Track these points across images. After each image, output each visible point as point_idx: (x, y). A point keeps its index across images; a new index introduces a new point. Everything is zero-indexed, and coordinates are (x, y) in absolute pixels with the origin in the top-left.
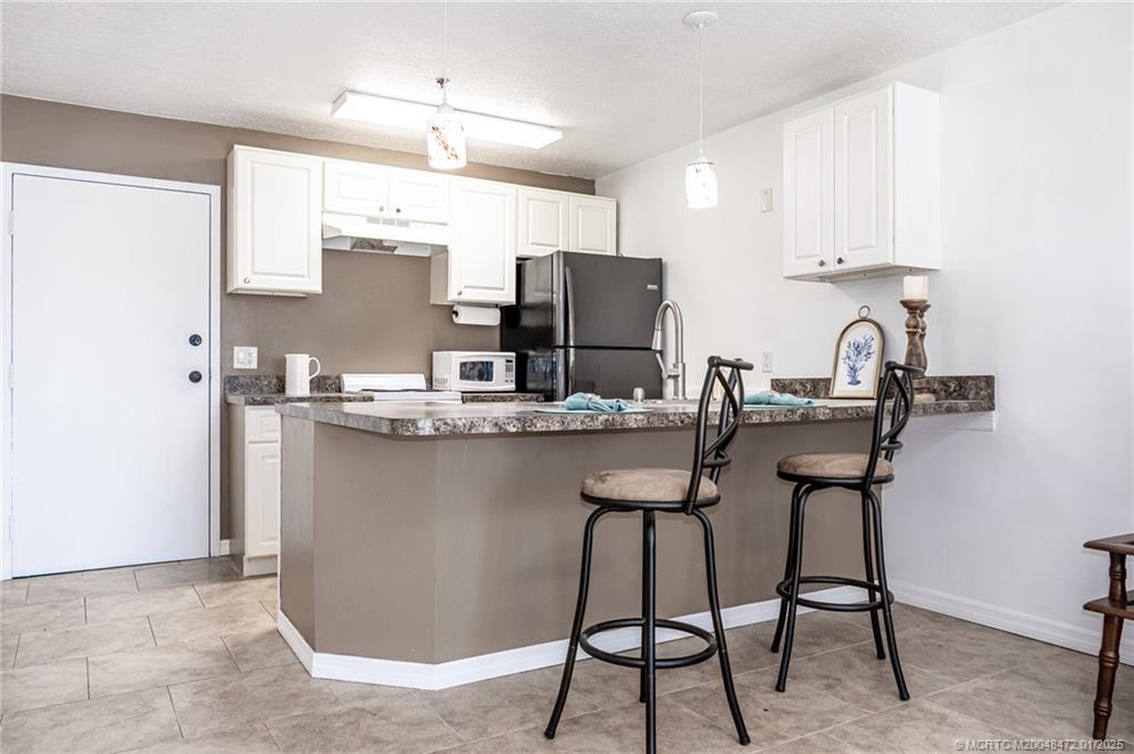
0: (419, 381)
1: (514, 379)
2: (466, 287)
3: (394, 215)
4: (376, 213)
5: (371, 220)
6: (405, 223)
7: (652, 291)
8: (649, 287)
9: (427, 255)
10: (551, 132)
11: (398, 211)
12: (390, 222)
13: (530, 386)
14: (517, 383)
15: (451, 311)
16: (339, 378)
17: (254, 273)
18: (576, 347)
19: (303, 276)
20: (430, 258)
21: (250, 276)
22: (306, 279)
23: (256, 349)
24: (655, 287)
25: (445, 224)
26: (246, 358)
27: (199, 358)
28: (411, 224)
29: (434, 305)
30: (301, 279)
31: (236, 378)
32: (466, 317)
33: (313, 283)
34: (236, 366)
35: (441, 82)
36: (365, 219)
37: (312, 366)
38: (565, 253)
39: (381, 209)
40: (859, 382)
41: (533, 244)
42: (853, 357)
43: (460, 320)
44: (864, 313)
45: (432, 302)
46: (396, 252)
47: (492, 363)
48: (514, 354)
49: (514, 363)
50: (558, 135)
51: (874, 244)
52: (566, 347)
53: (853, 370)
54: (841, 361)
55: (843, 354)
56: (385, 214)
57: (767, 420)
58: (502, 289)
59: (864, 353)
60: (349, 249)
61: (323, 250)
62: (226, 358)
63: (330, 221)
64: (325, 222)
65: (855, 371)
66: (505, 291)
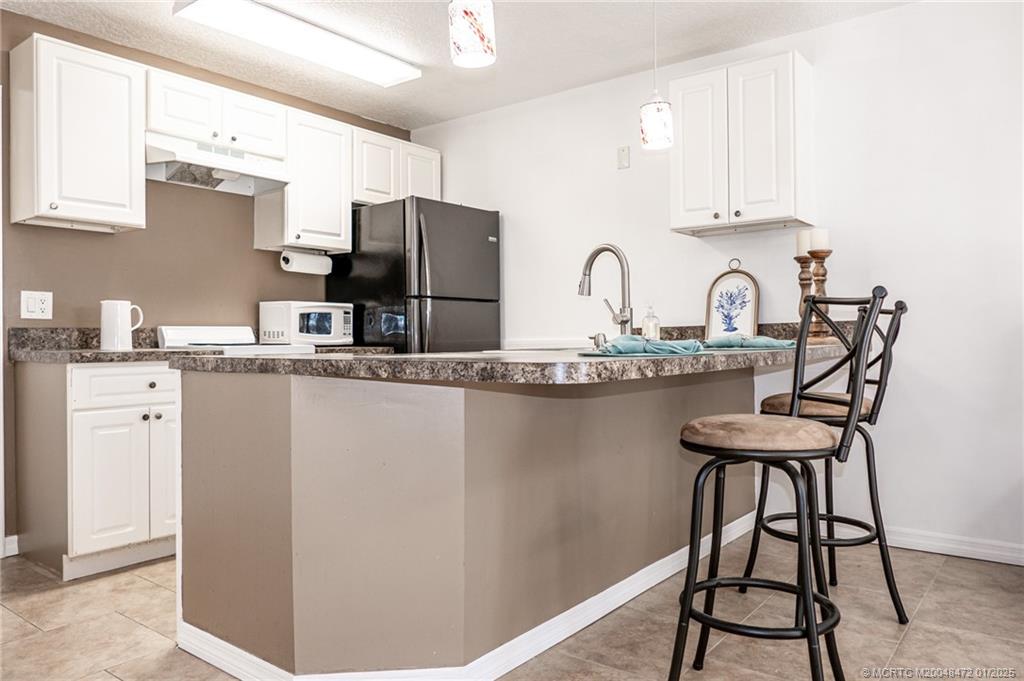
0: (246, 334)
1: (351, 331)
2: (304, 231)
3: (227, 142)
4: (208, 138)
5: (203, 146)
6: (239, 154)
7: (492, 242)
8: (491, 238)
9: (250, 194)
10: (411, 69)
11: (234, 139)
12: (224, 151)
13: (367, 338)
14: (354, 337)
16: (154, 331)
17: (62, 198)
18: (432, 298)
19: (124, 206)
20: (253, 198)
21: (58, 202)
22: (127, 210)
23: (51, 294)
24: (495, 239)
25: (281, 160)
26: (38, 305)
28: (246, 155)
29: (258, 250)
30: (121, 209)
31: (25, 330)
32: (299, 264)
33: (135, 215)
34: (24, 315)
36: (195, 144)
38: (418, 199)
39: (215, 135)
40: (736, 329)
41: (367, 189)
42: (726, 306)
43: (289, 268)
44: (735, 265)
45: (255, 247)
46: (217, 189)
47: (330, 314)
48: (351, 305)
49: (351, 315)
50: (418, 74)
51: (774, 198)
52: (420, 297)
53: (728, 318)
54: (714, 311)
55: (715, 303)
56: (217, 141)
58: (339, 235)
59: (738, 302)
60: (164, 180)
61: (147, 180)
62: (11, 305)
63: (155, 141)
64: (149, 143)
65: (731, 319)
66: (342, 238)
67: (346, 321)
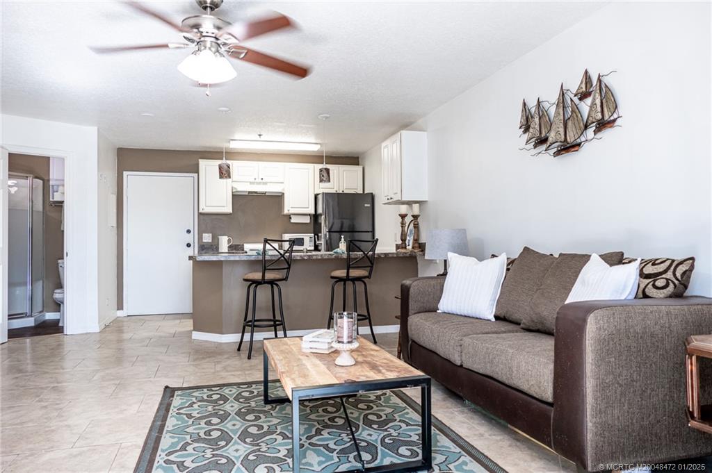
1: (313, 245)
2: (292, 208)
3: (261, 181)
4: (253, 180)
5: (251, 183)
6: (266, 183)
7: (367, 207)
8: (366, 205)
9: (280, 194)
10: (316, 145)
11: (262, 179)
12: (259, 183)
15: (289, 217)
16: (243, 245)
17: (206, 206)
18: (328, 232)
20: (281, 196)
22: (226, 208)
23: (211, 234)
24: (369, 205)
25: (282, 183)
26: (207, 238)
27: (189, 238)
28: (268, 184)
29: (283, 215)
31: (203, 245)
32: (294, 220)
34: (204, 241)
35: (260, 135)
37: (229, 241)
39: (255, 179)
43: (292, 221)
46: (266, 195)
47: (303, 239)
48: (314, 235)
49: (313, 239)
50: (319, 146)
56: (257, 180)
57: (320, 258)
58: (308, 208)
60: (246, 195)
61: (232, 195)
62: (200, 238)
63: (235, 185)
64: (234, 186)
66: (310, 209)
67: (310, 241)
